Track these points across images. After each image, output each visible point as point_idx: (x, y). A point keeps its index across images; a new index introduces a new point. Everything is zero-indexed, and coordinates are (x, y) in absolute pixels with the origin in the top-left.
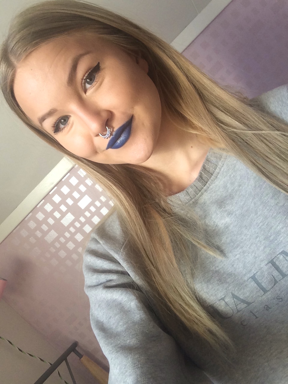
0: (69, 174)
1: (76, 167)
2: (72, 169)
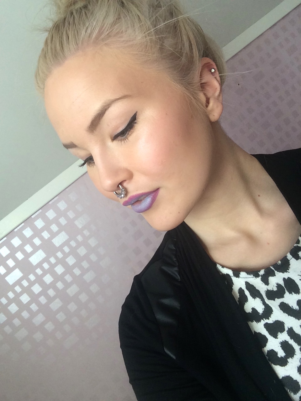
0: (23, 224)
1: (33, 217)
2: (28, 218)
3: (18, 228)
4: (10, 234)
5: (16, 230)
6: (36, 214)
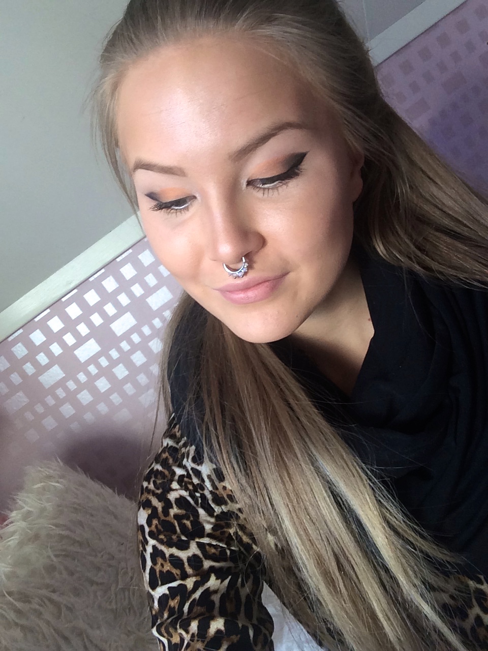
0: (103, 271)
1: (118, 260)
2: (111, 262)
3: (96, 276)
4: (83, 285)
5: (91, 279)
6: (124, 256)
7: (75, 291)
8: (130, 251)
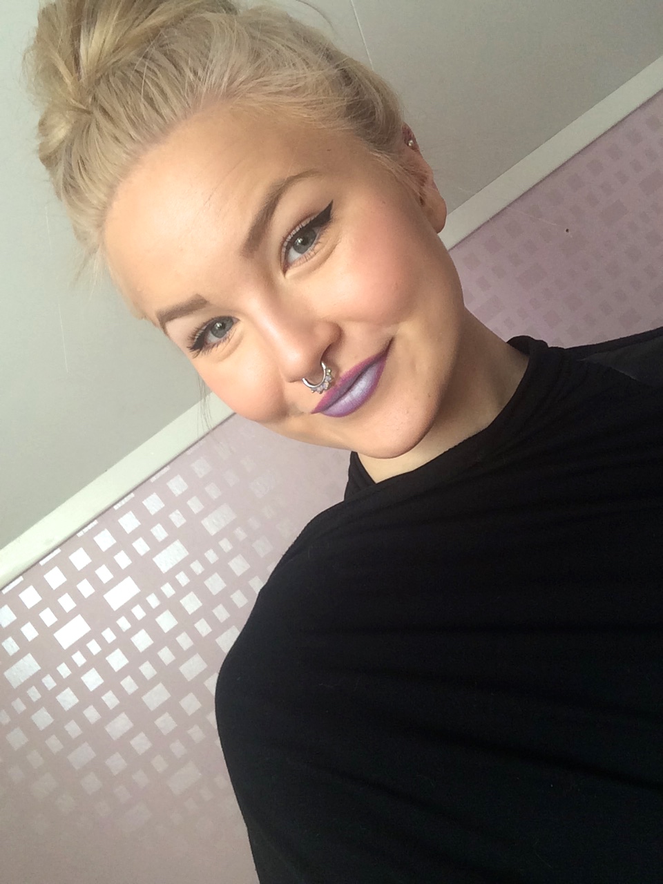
0: (95, 522)
1: (116, 507)
2: (106, 510)
3: (86, 530)
4: (69, 542)
5: (80, 534)
6: (123, 502)
7: (58, 551)
8: (132, 495)
